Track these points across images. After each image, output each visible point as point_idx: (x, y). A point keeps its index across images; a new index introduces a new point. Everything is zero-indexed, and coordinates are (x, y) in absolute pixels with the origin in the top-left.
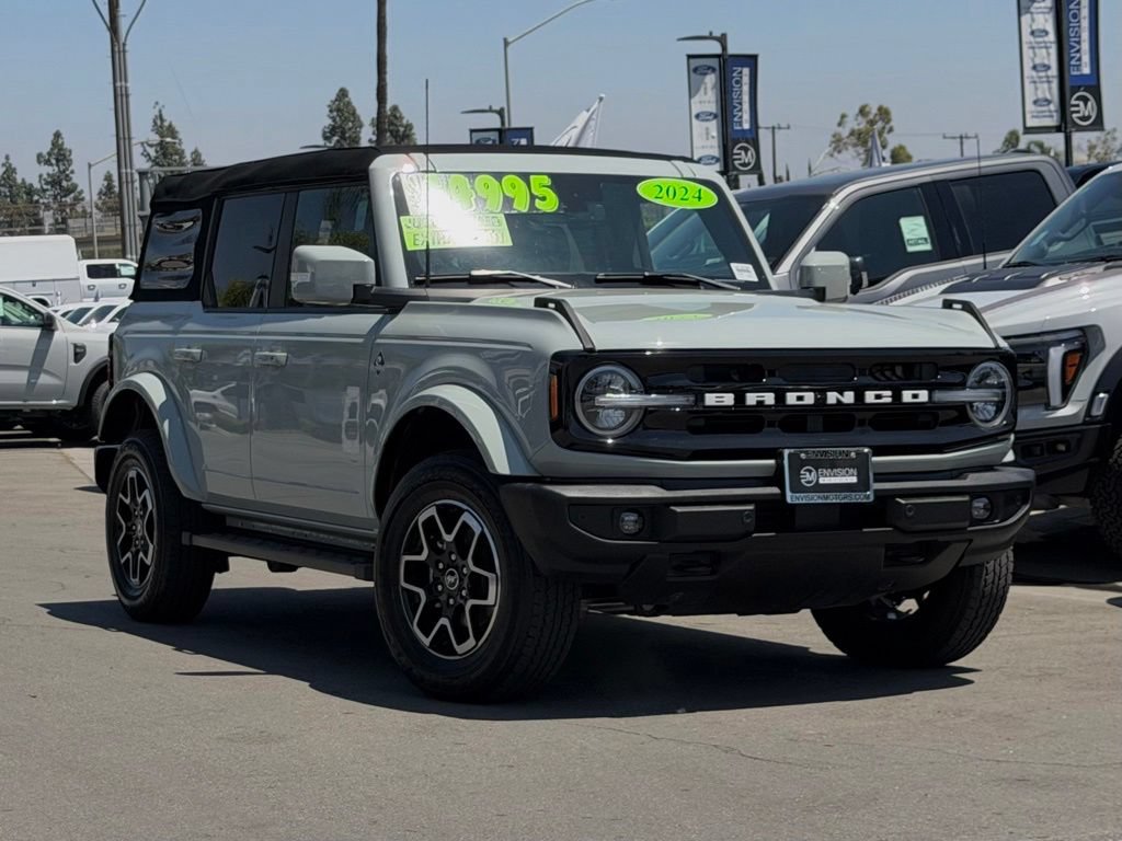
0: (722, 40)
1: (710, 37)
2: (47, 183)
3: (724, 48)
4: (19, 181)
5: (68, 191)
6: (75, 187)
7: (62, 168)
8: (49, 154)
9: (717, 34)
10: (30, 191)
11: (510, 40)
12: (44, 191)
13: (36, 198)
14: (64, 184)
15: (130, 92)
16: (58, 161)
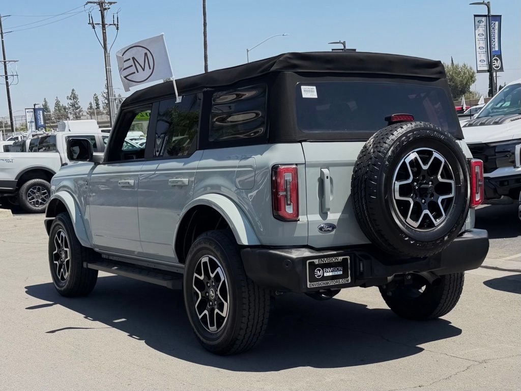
0: (344, 44)
1: (340, 43)
2: (70, 106)
3: (345, 47)
4: (61, 105)
5: (77, 108)
6: (80, 107)
7: (75, 101)
8: (71, 96)
9: (342, 41)
10: (65, 108)
11: (249, 50)
12: (70, 108)
13: (67, 110)
14: (76, 106)
15: (111, 70)
16: (74, 98)
